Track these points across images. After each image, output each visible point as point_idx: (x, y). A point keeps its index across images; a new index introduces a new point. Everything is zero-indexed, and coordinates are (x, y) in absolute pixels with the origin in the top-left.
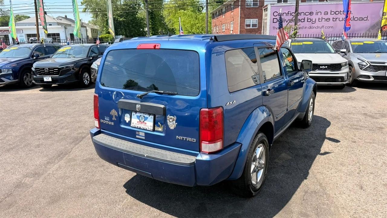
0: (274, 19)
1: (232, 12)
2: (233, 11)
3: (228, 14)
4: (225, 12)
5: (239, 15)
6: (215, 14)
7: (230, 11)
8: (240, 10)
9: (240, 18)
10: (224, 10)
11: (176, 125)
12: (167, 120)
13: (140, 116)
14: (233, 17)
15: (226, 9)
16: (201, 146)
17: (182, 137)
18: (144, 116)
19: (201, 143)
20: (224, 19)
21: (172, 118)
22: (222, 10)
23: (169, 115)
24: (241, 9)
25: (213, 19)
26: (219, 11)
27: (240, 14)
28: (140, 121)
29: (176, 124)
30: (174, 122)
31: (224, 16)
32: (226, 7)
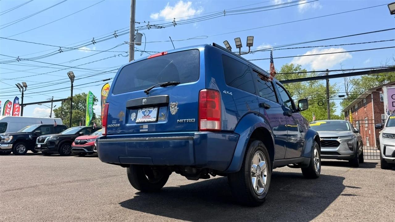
0: (393, 102)
1: (365, 108)
2: (365, 106)
3: (361, 110)
4: (358, 108)
5: (372, 110)
6: (348, 113)
7: (363, 107)
8: (374, 105)
9: (374, 113)
10: (356, 107)
11: (178, 110)
12: (170, 107)
13: (146, 111)
14: (366, 113)
15: (358, 105)
16: (200, 124)
17: (182, 120)
18: (149, 110)
19: (200, 121)
20: (357, 115)
21: (174, 104)
22: (354, 107)
23: (171, 103)
24: (374, 103)
25: (345, 117)
26: (352, 108)
27: (374, 108)
28: (145, 116)
29: (178, 108)
30: (176, 107)
31: (356, 113)
32: (358, 103)
